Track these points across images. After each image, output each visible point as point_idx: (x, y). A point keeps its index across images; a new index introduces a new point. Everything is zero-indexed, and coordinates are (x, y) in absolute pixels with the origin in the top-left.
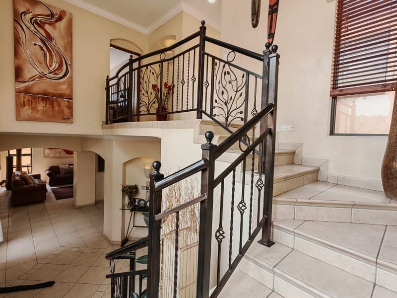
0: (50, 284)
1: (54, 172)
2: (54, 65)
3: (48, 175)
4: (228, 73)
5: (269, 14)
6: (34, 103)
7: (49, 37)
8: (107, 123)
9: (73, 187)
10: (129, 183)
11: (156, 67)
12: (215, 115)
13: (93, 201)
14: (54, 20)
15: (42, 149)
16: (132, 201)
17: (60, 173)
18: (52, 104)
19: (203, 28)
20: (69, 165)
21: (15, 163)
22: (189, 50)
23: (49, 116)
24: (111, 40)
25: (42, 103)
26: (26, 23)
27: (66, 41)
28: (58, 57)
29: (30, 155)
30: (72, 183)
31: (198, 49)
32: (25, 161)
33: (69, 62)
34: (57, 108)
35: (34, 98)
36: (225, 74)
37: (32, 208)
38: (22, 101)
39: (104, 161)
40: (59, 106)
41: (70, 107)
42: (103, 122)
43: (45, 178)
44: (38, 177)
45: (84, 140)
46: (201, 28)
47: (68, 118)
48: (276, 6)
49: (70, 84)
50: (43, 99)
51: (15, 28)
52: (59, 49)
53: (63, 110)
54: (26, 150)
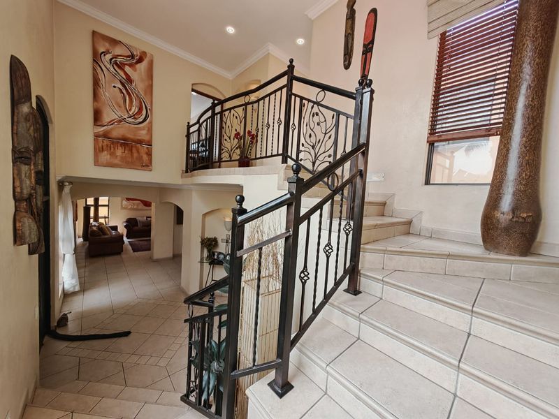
0: (127, 334)
1: (131, 223)
2: (133, 109)
3: (125, 227)
4: (317, 114)
5: (363, 54)
6: (112, 148)
7: (129, 80)
8: (187, 172)
9: (150, 240)
10: (208, 235)
11: (240, 110)
12: (301, 160)
13: (171, 255)
14: (134, 61)
15: (119, 199)
16: (211, 254)
17: (137, 226)
18: (131, 150)
19: (291, 67)
20: (147, 217)
21: (92, 214)
22: (275, 92)
23: (127, 163)
24: (193, 84)
25: (120, 148)
26: (106, 63)
27: (147, 84)
28: (138, 101)
29: (108, 206)
30: (150, 236)
31: (285, 90)
32: (103, 212)
33: (149, 107)
34: (135, 155)
35: (113, 143)
36: (313, 116)
37: (110, 259)
38: (100, 145)
39: (182, 212)
40: (138, 152)
41: (149, 154)
42: (182, 171)
43: (122, 230)
44: (115, 228)
45: (163, 190)
46: (288, 67)
47: (147, 165)
48: (371, 45)
49: (150, 130)
50: (122, 145)
51: (94, 69)
52: (139, 92)
53: (142, 157)
54: (103, 200)
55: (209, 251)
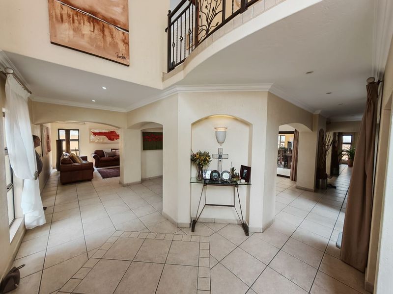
18: (103, 31)
23: (98, 48)
38: (58, 11)
40: (112, 36)
41: (126, 42)
42: (163, 73)
47: (123, 56)
49: (126, 9)
50: (90, 19)
53: (117, 43)
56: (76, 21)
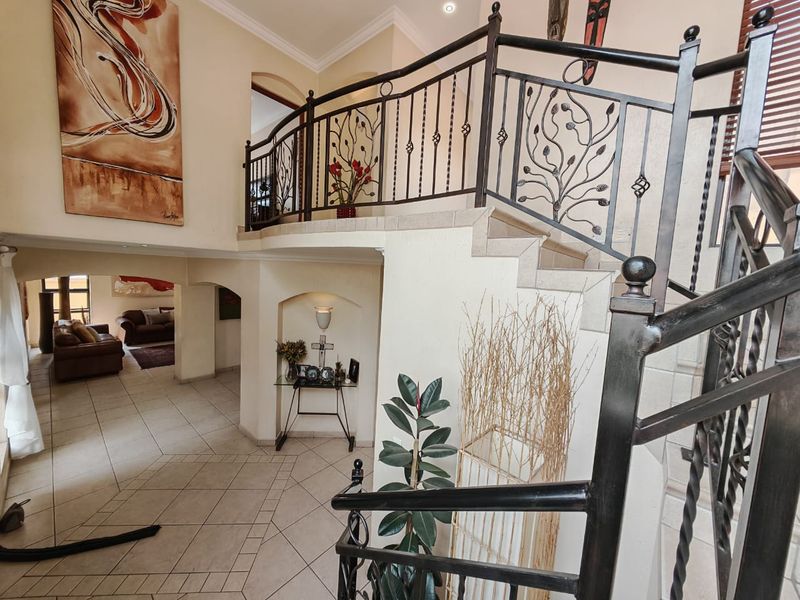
0: (152, 531)
1: (133, 321)
2: (143, 106)
3: (123, 325)
5: (590, 20)
6: (103, 180)
7: (132, 48)
8: (247, 230)
12: (523, 199)
14: (142, 13)
15: (109, 278)
16: (294, 369)
17: (144, 323)
18: (142, 186)
20: (161, 309)
21: (57, 304)
23: (135, 209)
24: (252, 74)
25: (119, 181)
26: (82, 8)
27: (167, 59)
28: (151, 94)
29: (87, 291)
30: (172, 339)
32: (77, 301)
33: (173, 106)
34: (151, 195)
35: (103, 170)
36: (553, 112)
38: (77, 172)
39: (238, 299)
40: (156, 190)
41: (178, 195)
42: (239, 227)
43: (117, 331)
44: (104, 329)
45: (194, 261)
47: (173, 216)
49: (177, 149)
50: (122, 174)
51: (55, 16)
52: (152, 75)
53: (164, 199)
54: (77, 281)
55: (292, 365)
56: (101, 180)
